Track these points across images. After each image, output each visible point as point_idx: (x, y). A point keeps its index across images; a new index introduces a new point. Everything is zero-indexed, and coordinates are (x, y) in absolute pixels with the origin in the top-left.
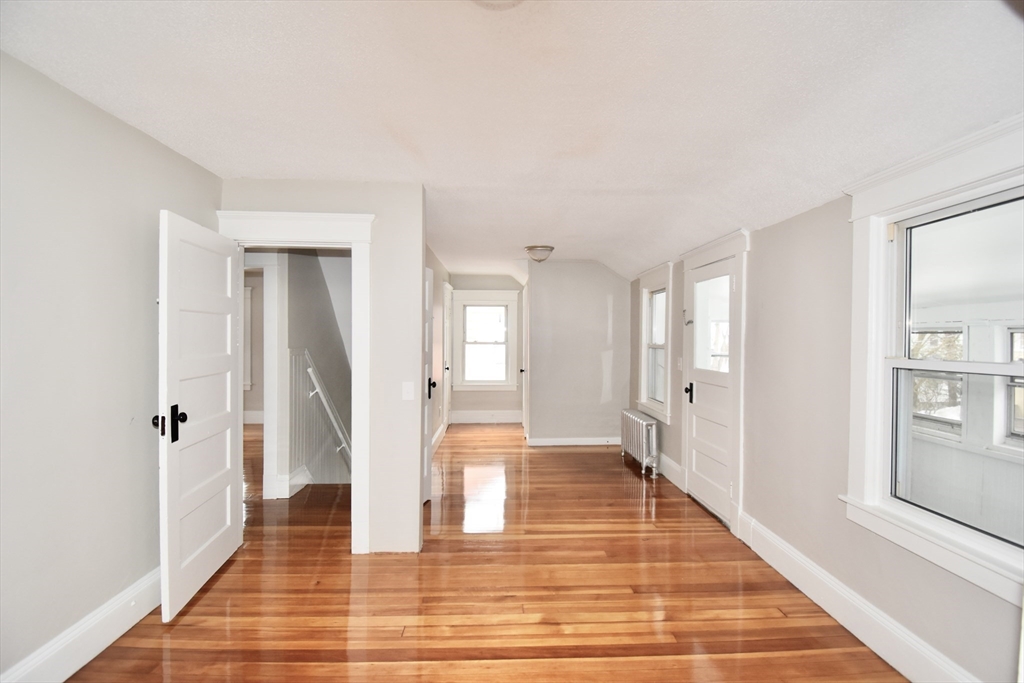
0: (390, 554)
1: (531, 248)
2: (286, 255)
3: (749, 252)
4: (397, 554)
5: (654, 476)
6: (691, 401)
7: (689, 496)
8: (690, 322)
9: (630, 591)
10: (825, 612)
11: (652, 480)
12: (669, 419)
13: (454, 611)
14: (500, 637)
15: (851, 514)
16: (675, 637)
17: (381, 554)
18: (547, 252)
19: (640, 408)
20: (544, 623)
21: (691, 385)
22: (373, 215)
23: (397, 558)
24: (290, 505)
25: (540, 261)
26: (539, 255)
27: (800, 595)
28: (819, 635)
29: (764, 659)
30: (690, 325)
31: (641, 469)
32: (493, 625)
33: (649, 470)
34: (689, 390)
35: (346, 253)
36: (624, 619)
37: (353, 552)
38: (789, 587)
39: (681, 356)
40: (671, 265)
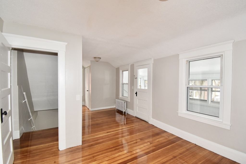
0: (73, 147)
1: (95, 58)
2: (16, 51)
3: (153, 64)
4: (75, 147)
5: (126, 114)
6: (137, 96)
7: (136, 117)
8: (136, 78)
9: (140, 140)
10: (174, 135)
11: (126, 115)
12: (129, 100)
13: (104, 157)
14: (121, 159)
15: (179, 115)
16: (155, 147)
17: (70, 148)
18: (99, 59)
19: (119, 98)
20: (129, 152)
21: (137, 92)
22: (67, 43)
23: (75, 148)
24: (20, 141)
25: (97, 61)
26: (97, 60)
27: (167, 133)
28: (175, 139)
29: (171, 146)
30: (136, 79)
31: (123, 113)
32: (117, 157)
33: (125, 113)
34: (136, 93)
35: (56, 54)
36: (143, 146)
37: (60, 150)
38: (165, 132)
39: (133, 85)
40: (130, 65)
